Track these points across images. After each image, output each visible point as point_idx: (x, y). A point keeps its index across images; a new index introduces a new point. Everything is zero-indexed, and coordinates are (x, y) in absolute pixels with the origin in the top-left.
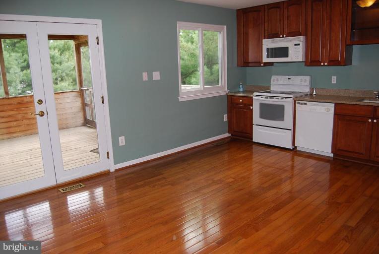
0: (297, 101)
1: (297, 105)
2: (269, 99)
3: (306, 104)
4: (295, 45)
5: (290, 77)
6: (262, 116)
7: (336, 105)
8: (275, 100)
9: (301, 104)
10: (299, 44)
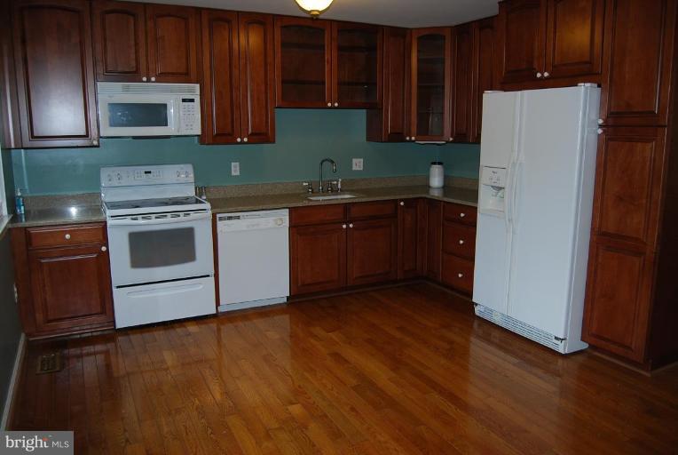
0: (218, 216)
1: (220, 224)
2: (154, 220)
3: (238, 218)
4: (184, 100)
5: (148, 168)
6: (138, 261)
7: (292, 210)
8: (169, 219)
9: (230, 218)
10: (192, 100)
